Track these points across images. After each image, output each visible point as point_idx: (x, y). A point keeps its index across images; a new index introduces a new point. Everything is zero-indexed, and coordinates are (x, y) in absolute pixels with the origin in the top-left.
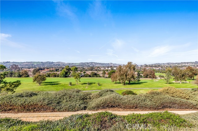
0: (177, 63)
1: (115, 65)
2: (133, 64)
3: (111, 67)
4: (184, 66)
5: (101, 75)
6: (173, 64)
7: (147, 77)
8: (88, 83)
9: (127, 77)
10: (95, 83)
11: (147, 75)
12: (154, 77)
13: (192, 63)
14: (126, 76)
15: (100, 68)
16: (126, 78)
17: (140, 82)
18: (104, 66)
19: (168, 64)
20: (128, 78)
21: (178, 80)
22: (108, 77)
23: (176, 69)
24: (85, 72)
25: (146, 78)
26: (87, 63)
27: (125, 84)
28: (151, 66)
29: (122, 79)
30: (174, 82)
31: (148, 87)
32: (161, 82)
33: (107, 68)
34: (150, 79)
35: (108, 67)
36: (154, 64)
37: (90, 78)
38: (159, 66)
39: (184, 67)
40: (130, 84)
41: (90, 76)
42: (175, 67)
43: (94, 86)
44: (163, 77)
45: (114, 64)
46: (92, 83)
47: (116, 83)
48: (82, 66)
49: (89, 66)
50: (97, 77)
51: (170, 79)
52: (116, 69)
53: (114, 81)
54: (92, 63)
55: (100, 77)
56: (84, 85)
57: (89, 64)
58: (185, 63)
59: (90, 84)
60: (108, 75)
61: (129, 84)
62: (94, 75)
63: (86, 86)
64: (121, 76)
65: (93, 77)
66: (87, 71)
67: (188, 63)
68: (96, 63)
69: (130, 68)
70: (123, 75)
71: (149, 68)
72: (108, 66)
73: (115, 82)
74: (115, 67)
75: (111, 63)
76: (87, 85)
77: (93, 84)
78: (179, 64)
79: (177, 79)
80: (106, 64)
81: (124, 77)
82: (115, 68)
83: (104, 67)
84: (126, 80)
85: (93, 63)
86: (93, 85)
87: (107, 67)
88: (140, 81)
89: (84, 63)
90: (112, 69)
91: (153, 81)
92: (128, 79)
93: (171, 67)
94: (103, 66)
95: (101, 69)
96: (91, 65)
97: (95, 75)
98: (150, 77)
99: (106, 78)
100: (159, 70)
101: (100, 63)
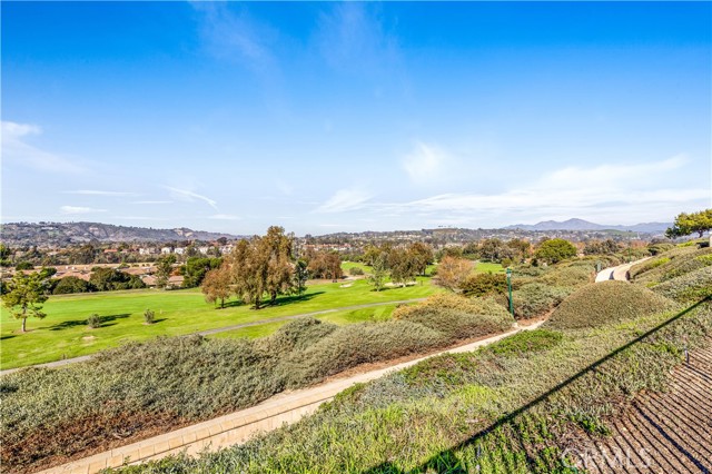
0: (385, 234)
1: (202, 239)
2: (285, 234)
3: (186, 244)
4: (401, 241)
5: (149, 280)
6: (378, 234)
7: (318, 277)
8: (95, 321)
9: (269, 279)
10: (126, 316)
11: (321, 270)
12: (337, 275)
13: (416, 233)
14: (264, 275)
15: (131, 250)
16: (264, 283)
17: (305, 293)
18: (153, 240)
19: (367, 234)
20: (272, 283)
21: (399, 280)
22: (179, 284)
23: (388, 250)
24: (54, 272)
25: (316, 280)
26: (58, 226)
27: (258, 305)
28: (325, 241)
29: (249, 288)
30: (390, 284)
31: (335, 307)
32: (360, 288)
33: (167, 250)
34: (330, 282)
35: (173, 247)
36: (332, 236)
37: (91, 296)
38: (347, 242)
39: (401, 245)
40: (277, 304)
41: (90, 288)
42: (387, 245)
43: (127, 329)
44: (360, 273)
45: (196, 234)
46: (113, 318)
47: (223, 306)
48: (25, 241)
49: (69, 240)
50: (129, 288)
51: (384, 279)
52: (209, 252)
53: (215, 299)
54: (85, 226)
55: (144, 286)
56: (70, 331)
57: (68, 233)
58: (403, 233)
59: (103, 321)
60: (182, 278)
61: (273, 303)
62: (114, 280)
63: (84, 334)
64: (246, 277)
65: (106, 289)
66: (58, 263)
67: (408, 233)
68: (111, 226)
69: (275, 248)
70: (255, 273)
71: (320, 246)
72: (168, 239)
73: (219, 301)
74: (203, 245)
75: (183, 229)
76: (88, 328)
77: (117, 320)
78: (390, 234)
79: (396, 277)
80: (162, 231)
81: (258, 280)
82: (203, 250)
83: (150, 245)
84: (262, 292)
85: (90, 225)
86: (122, 323)
87: (167, 245)
88: (304, 289)
89: (36, 227)
90: (191, 253)
91: (338, 288)
92: (270, 287)
93: (373, 243)
94: (149, 239)
95: (139, 255)
96: (80, 235)
97: (121, 280)
98: (329, 277)
99: (175, 288)
100: (347, 252)
101: (131, 229)
